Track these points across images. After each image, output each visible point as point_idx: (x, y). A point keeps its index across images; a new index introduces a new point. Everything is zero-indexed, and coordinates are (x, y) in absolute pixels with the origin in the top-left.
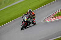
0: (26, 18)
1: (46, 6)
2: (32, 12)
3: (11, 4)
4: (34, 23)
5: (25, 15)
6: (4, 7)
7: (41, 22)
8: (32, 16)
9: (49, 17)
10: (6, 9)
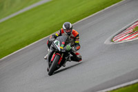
4: (78, 56)
8: (72, 40)
9: (122, 32)
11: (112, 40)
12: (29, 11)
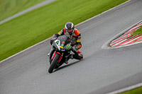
0: (61, 43)
1: (113, 11)
2: (73, 28)
3: (32, 6)
5: (58, 36)
6: (16, 13)
7: (102, 47)
8: (74, 39)
10: (20, 17)
11: (109, 45)
12: (24, 15)
